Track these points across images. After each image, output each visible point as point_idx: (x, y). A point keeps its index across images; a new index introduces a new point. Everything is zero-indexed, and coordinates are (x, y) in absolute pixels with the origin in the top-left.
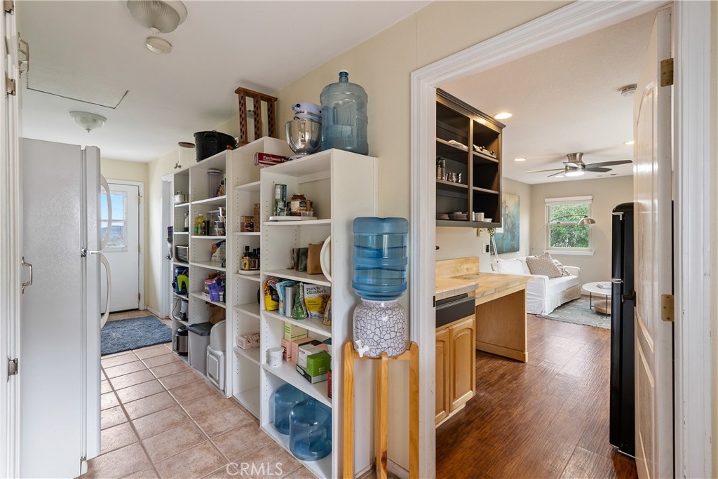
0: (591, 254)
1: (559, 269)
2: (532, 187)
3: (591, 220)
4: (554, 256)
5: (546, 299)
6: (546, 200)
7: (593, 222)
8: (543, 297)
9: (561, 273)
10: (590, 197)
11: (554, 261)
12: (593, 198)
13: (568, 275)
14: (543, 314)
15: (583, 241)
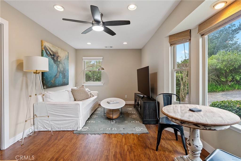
0: (102, 84)
1: (89, 93)
2: (77, 51)
3: (102, 68)
4: (87, 87)
5: (80, 118)
6: (83, 58)
7: (103, 69)
8: (78, 117)
9: (90, 96)
10: (102, 58)
11: (87, 89)
12: (103, 58)
13: (93, 96)
14: (79, 129)
15: (99, 79)
